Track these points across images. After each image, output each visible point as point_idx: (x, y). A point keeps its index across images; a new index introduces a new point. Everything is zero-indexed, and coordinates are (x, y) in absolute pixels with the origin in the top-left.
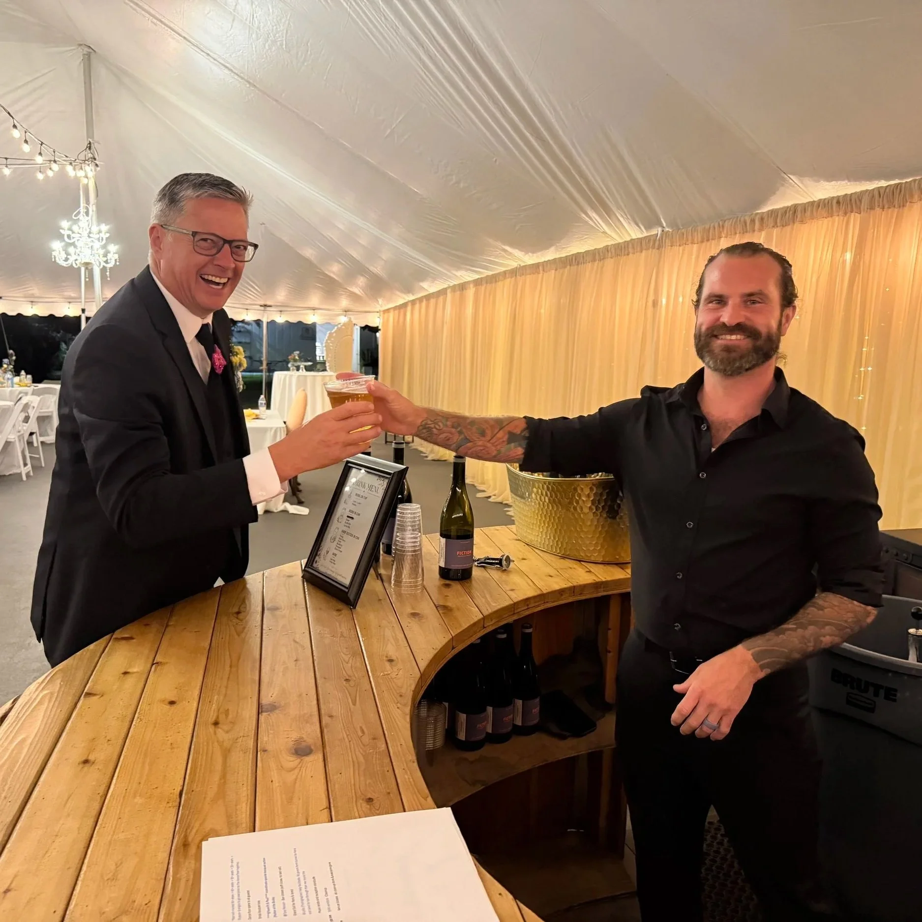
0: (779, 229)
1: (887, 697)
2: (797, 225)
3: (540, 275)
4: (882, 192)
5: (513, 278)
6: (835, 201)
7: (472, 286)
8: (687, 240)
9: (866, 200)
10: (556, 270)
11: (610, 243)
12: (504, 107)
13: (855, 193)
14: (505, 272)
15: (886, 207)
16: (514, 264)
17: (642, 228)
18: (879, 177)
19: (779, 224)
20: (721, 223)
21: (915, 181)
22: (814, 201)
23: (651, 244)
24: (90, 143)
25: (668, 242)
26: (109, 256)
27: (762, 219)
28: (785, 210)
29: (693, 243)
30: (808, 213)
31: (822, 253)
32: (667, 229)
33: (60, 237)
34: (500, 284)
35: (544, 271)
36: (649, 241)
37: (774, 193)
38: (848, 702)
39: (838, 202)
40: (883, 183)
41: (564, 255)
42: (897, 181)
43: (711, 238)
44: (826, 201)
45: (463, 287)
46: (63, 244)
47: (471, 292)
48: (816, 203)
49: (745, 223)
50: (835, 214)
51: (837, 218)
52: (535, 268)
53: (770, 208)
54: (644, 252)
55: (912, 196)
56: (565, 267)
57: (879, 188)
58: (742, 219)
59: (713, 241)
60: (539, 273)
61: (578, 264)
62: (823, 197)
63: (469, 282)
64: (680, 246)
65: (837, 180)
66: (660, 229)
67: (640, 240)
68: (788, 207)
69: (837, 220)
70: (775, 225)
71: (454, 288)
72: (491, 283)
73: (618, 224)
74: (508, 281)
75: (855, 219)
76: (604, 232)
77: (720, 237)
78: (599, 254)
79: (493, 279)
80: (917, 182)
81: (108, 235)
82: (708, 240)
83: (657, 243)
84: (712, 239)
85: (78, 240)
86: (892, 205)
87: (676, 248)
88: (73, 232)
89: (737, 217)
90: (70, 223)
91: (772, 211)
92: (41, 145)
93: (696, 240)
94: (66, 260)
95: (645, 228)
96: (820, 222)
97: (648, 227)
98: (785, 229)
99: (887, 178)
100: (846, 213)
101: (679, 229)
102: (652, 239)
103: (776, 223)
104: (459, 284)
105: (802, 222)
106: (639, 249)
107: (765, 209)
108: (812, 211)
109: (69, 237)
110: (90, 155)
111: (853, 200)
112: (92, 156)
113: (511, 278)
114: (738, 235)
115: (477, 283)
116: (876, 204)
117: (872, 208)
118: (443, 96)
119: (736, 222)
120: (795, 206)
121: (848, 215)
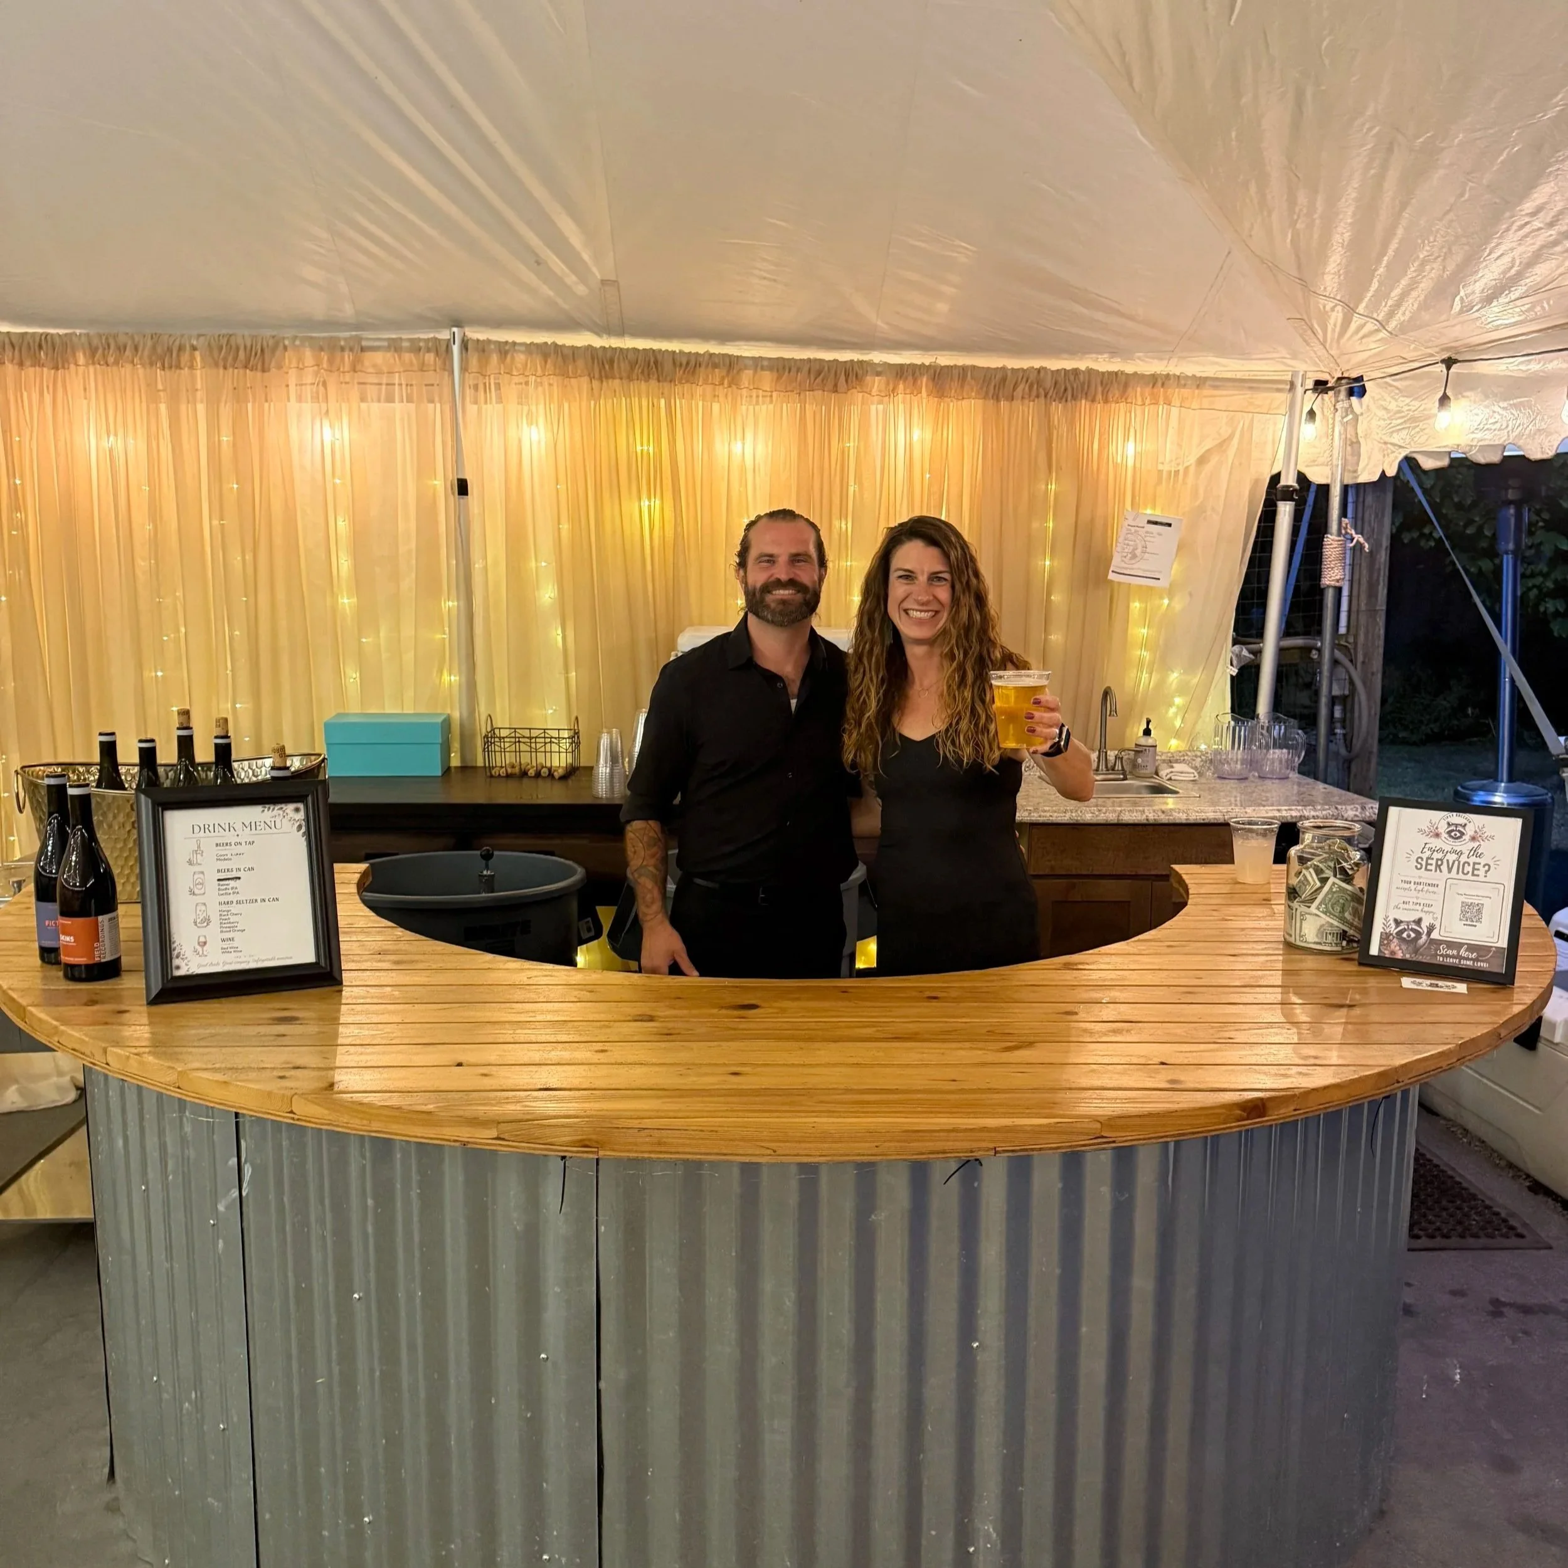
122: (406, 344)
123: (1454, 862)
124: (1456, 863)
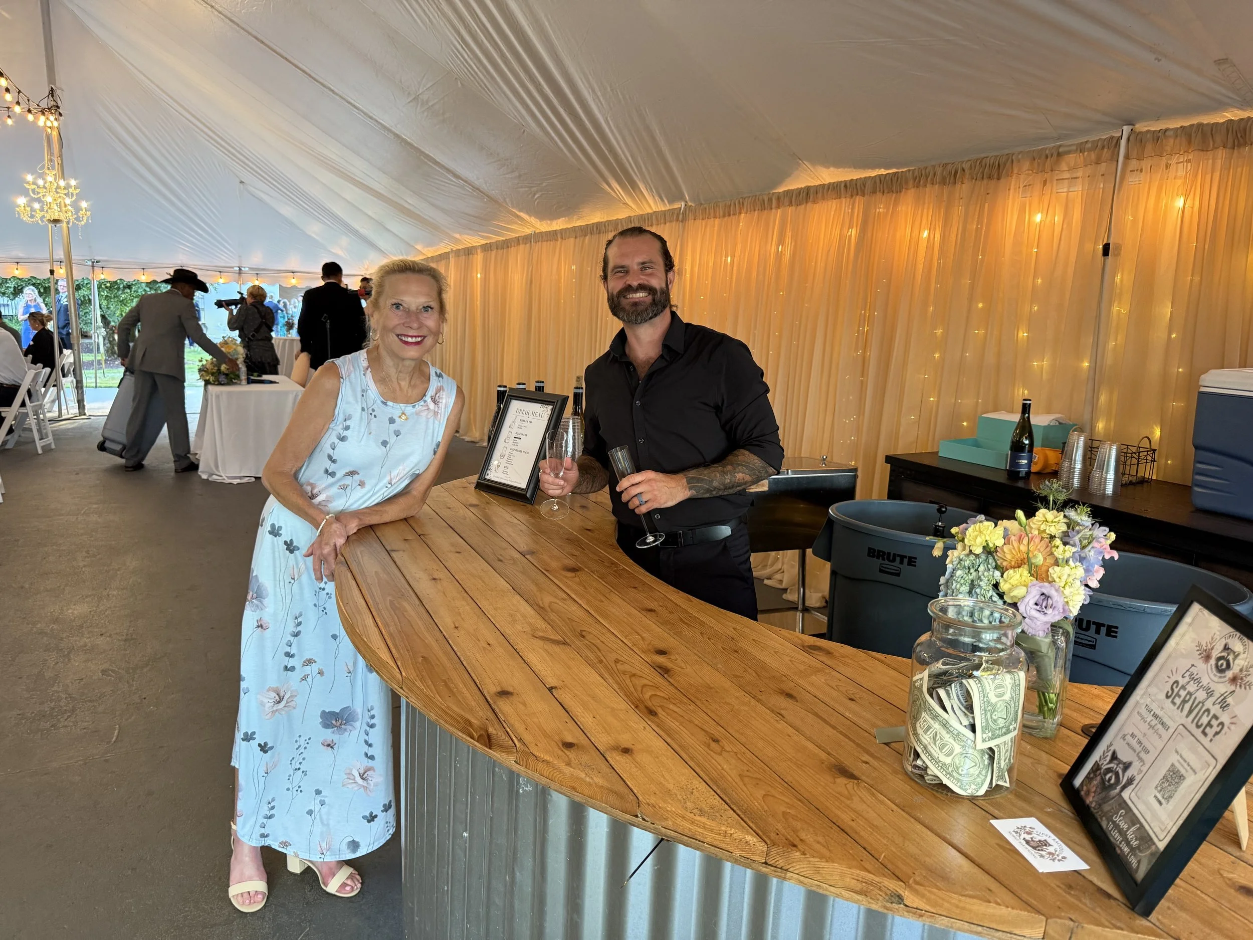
0: (793, 208)
1: (909, 564)
2: (810, 205)
3: (559, 242)
4: (882, 179)
5: (528, 245)
6: (843, 185)
7: (479, 251)
8: (710, 214)
9: (869, 184)
10: (576, 238)
11: (632, 214)
12: (540, 84)
13: (861, 178)
14: (518, 239)
15: (886, 191)
16: (528, 231)
17: (666, 201)
18: (879, 166)
19: (793, 203)
20: (741, 200)
21: (909, 171)
22: (824, 185)
23: (675, 217)
24: (52, 90)
25: (691, 216)
26: (81, 213)
27: (778, 199)
28: (799, 191)
29: (715, 217)
30: (820, 195)
31: (832, 229)
32: (690, 204)
33: (25, 192)
34: (513, 250)
35: (562, 238)
36: (673, 213)
37: (790, 176)
38: (881, 571)
39: (846, 186)
40: (883, 172)
41: (583, 224)
42: (894, 170)
43: (732, 212)
44: (835, 185)
45: (469, 252)
46: (27, 199)
47: (479, 258)
48: (826, 186)
49: (764, 201)
50: (843, 196)
51: (844, 200)
52: (552, 236)
53: (786, 189)
54: (668, 224)
55: (907, 183)
56: (585, 236)
57: (880, 176)
58: (761, 198)
59: (734, 217)
60: (557, 240)
61: (599, 233)
62: (832, 181)
63: (475, 247)
64: (703, 219)
65: (844, 167)
66: (683, 204)
67: (664, 213)
68: (802, 188)
69: (845, 202)
70: (791, 204)
71: (458, 253)
72: (502, 248)
73: (640, 196)
74: (522, 247)
75: (859, 201)
76: (625, 204)
77: (740, 213)
78: (622, 224)
79: (505, 245)
80: (911, 172)
81: (78, 191)
82: (729, 215)
83: (681, 216)
84: (734, 214)
85: (43, 196)
86: (891, 191)
87: (698, 222)
88: (39, 187)
89: (756, 196)
90: (34, 176)
91: (788, 191)
92: (19, 93)
93: (718, 214)
94: (32, 216)
95: (669, 202)
96: (830, 203)
97: (671, 202)
98: (799, 207)
99: (886, 168)
100: (852, 196)
101: (701, 204)
102: (676, 212)
103: (791, 202)
104: (464, 249)
105: (814, 202)
106: (662, 221)
107: (781, 190)
108: (823, 193)
109: (33, 190)
110: (53, 103)
111: (858, 185)
112: (55, 103)
113: (526, 244)
114: (756, 212)
115: (486, 248)
116: (878, 189)
117: (874, 192)
118: (478, 68)
119: (755, 200)
120: (808, 189)
121: (854, 197)
122: (1089, 145)
123: (1199, 703)
124: (1201, 705)
